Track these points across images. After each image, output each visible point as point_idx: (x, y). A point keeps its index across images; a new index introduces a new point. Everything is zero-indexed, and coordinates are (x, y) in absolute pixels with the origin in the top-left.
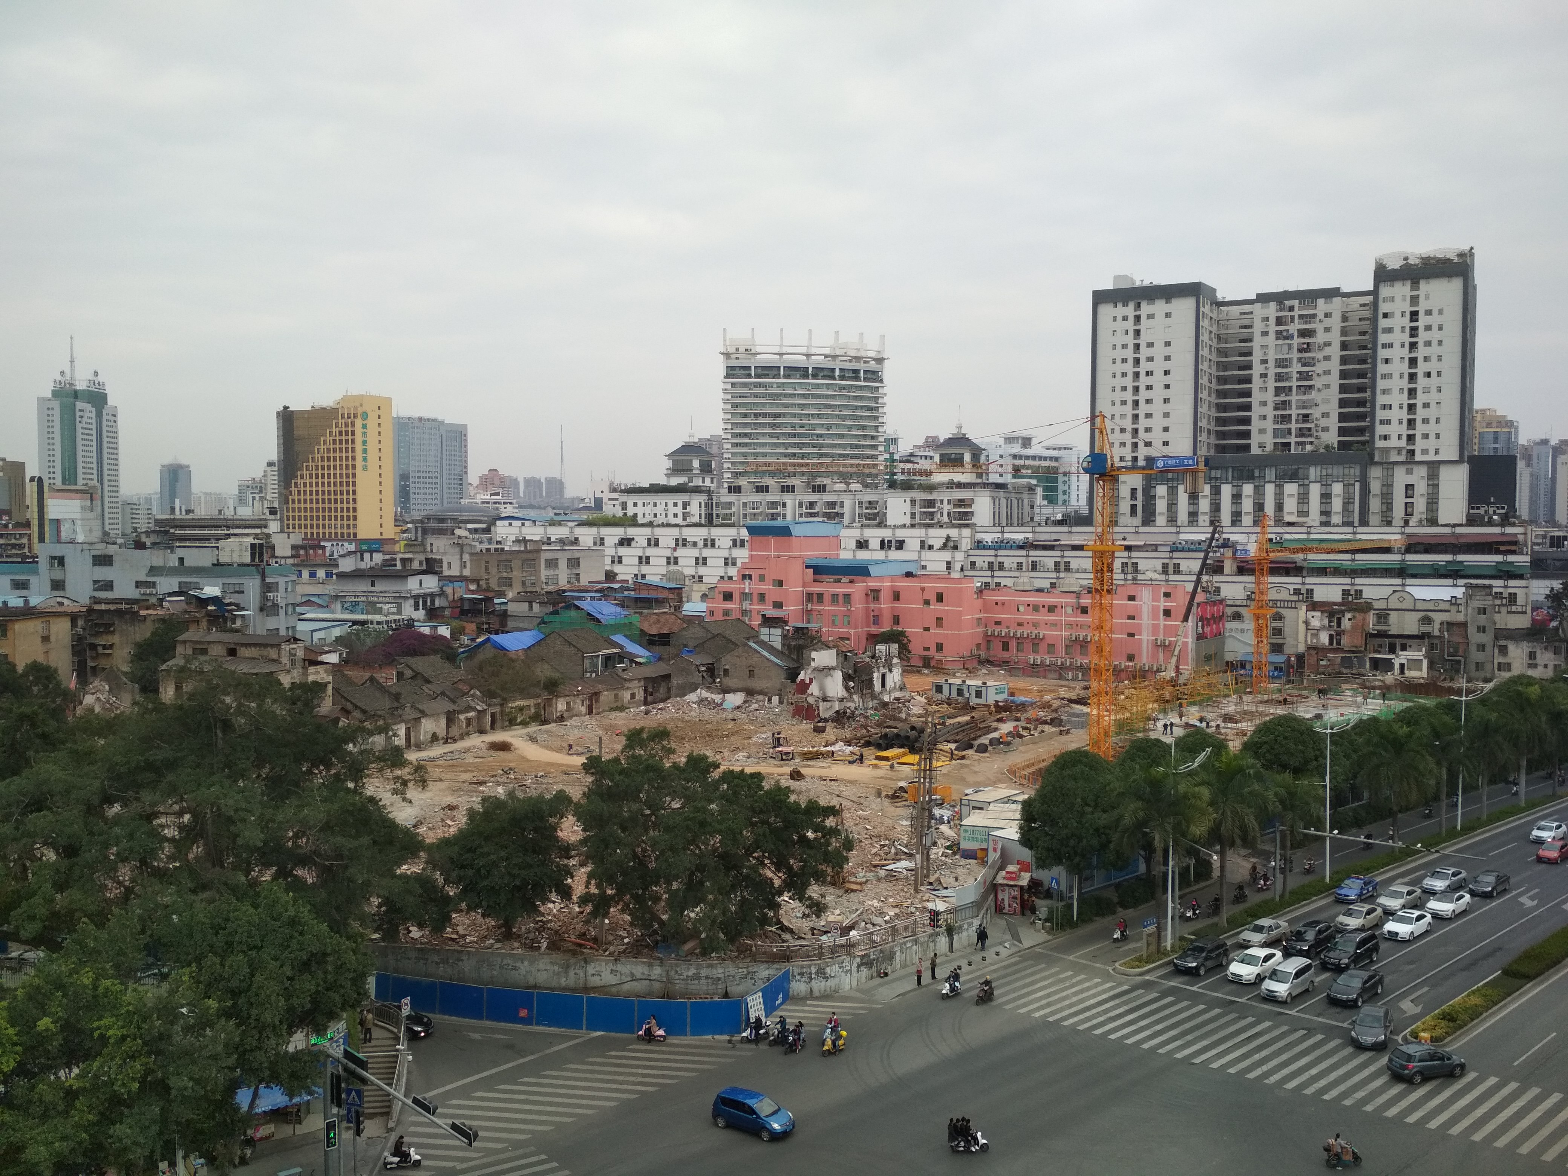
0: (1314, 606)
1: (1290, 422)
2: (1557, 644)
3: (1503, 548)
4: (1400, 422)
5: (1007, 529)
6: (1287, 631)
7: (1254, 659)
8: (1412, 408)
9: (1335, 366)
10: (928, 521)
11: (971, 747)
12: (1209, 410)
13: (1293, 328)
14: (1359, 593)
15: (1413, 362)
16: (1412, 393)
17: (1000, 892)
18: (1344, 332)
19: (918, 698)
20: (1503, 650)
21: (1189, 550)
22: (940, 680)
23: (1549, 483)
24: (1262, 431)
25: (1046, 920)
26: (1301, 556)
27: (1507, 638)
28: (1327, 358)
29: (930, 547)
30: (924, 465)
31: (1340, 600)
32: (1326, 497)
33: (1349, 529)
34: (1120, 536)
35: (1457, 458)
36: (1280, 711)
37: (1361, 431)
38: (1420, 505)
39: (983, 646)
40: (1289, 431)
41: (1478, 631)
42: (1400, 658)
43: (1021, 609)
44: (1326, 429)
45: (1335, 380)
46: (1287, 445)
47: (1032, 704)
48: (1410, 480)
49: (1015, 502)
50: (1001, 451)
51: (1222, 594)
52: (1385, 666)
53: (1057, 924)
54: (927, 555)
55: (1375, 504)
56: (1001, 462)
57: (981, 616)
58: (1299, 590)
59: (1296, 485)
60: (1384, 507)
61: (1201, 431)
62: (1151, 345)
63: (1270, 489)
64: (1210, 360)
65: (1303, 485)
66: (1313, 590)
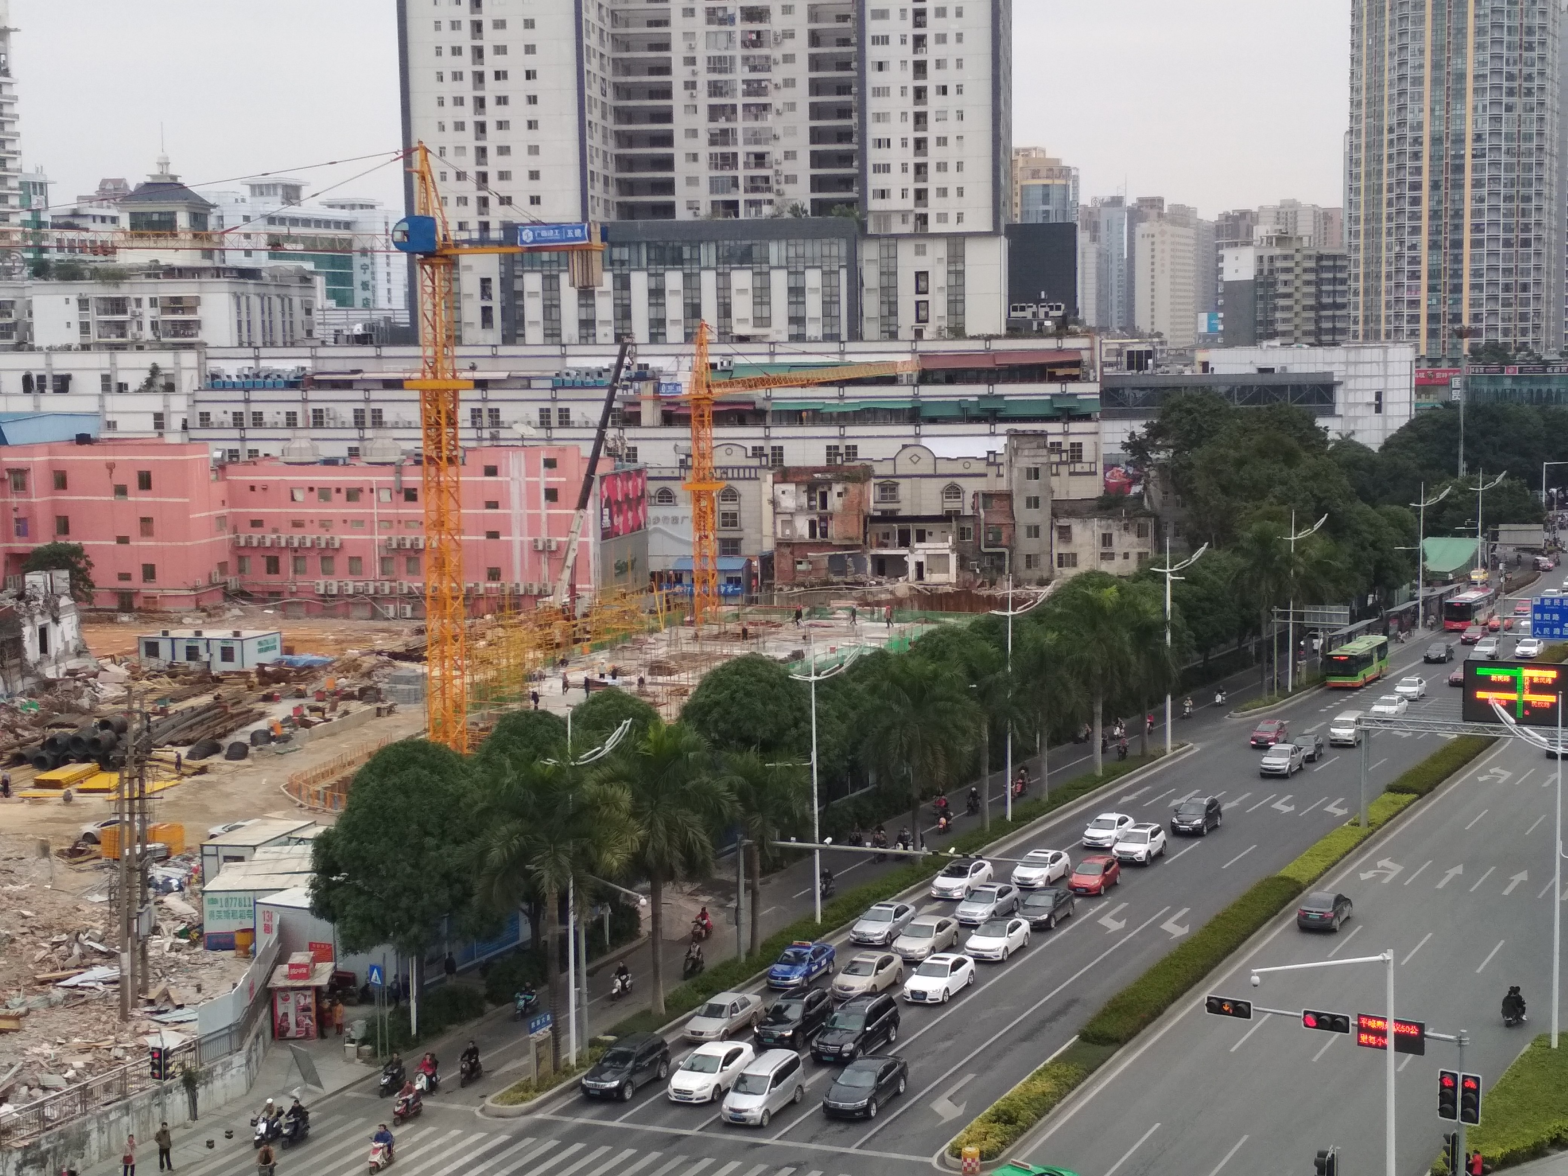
0: (785, 475)
1: (735, 165)
2: (1142, 520)
3: (1060, 372)
4: (904, 168)
5: (264, 352)
6: (745, 518)
7: (694, 566)
8: (920, 145)
9: (801, 72)
10: (114, 339)
11: (215, 749)
12: (605, 142)
13: (735, 5)
14: (852, 451)
15: (920, 68)
16: (920, 119)
17: (279, 1001)
18: (814, 14)
19: (112, 668)
20: (1065, 534)
21: (584, 386)
22: (153, 632)
23: (1124, 267)
24: (692, 181)
25: (364, 1041)
26: (761, 392)
27: (1071, 514)
28: (789, 58)
29: (122, 388)
30: (101, 233)
31: (823, 463)
32: (796, 293)
33: (834, 347)
34: (466, 364)
35: (988, 227)
36: (739, 650)
37: (846, 183)
38: (938, 305)
39: (232, 566)
40: (735, 181)
41: (1029, 506)
42: (918, 553)
43: (299, 496)
44: (791, 179)
45: (802, 96)
46: (733, 206)
47: (325, 666)
48: (922, 263)
49: (276, 303)
50: (245, 210)
51: (641, 459)
52: (896, 566)
53: (383, 1046)
54: (115, 402)
55: (871, 305)
56: (246, 228)
57: (225, 511)
58: (761, 448)
59: (750, 273)
60: (885, 309)
61: (592, 180)
62: (500, 24)
63: (708, 280)
64: (602, 55)
65: (760, 274)
66: (781, 448)
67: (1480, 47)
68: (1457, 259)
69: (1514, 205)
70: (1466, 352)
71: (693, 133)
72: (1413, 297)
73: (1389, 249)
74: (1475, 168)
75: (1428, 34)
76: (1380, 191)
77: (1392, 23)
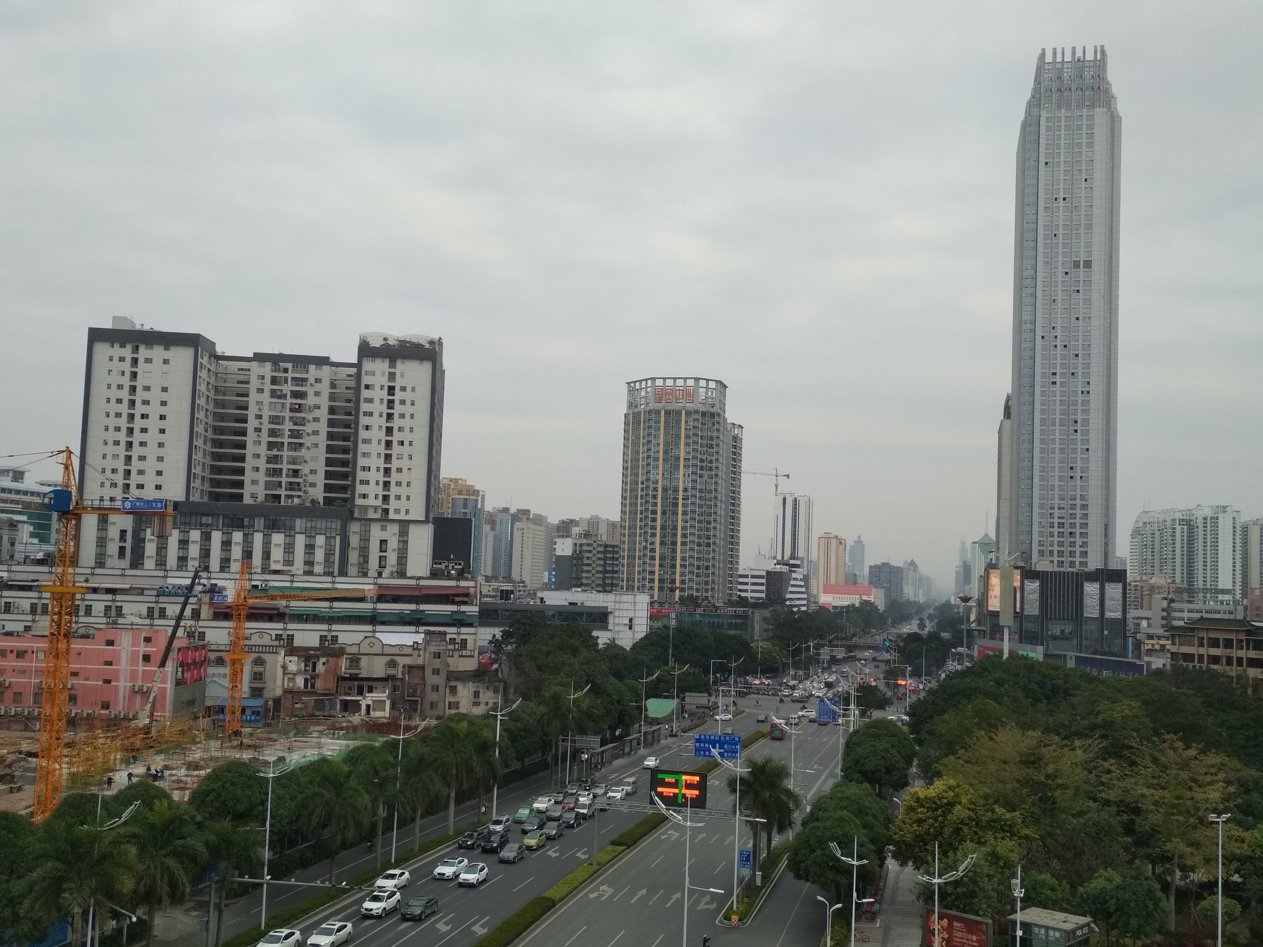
0: (292, 650)
1: (280, 475)
2: (497, 684)
3: (457, 599)
4: (377, 483)
6: (267, 676)
7: (228, 703)
8: (387, 471)
9: (323, 428)
12: (204, 458)
13: (287, 388)
14: (335, 639)
15: (389, 430)
16: (388, 458)
18: (332, 397)
20: (454, 690)
21: (173, 595)
23: (508, 545)
24: (254, 482)
26: (284, 603)
27: (458, 679)
28: (316, 420)
31: (317, 645)
32: (310, 548)
33: (329, 579)
34: (105, 579)
35: (423, 519)
37: (344, 489)
38: (392, 559)
40: (280, 484)
41: (434, 674)
42: (368, 699)
44: (313, 485)
45: (322, 440)
46: (278, 497)
48: (384, 535)
51: (207, 639)
52: (354, 707)
55: (354, 557)
58: (281, 635)
59: (283, 535)
60: (361, 560)
61: (194, 478)
62: (147, 388)
63: (258, 538)
64: (207, 410)
65: (290, 536)
66: (293, 636)
67: (687, 444)
68: (674, 551)
69: (702, 525)
70: (677, 599)
71: (257, 456)
72: (652, 569)
73: (640, 544)
74: (683, 505)
75: (662, 436)
76: (636, 513)
77: (644, 429)
